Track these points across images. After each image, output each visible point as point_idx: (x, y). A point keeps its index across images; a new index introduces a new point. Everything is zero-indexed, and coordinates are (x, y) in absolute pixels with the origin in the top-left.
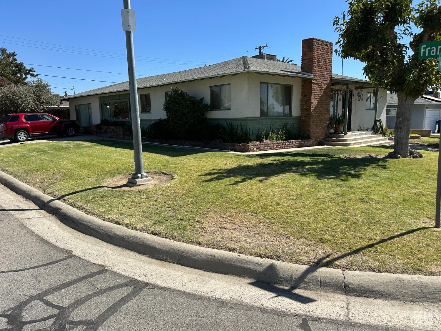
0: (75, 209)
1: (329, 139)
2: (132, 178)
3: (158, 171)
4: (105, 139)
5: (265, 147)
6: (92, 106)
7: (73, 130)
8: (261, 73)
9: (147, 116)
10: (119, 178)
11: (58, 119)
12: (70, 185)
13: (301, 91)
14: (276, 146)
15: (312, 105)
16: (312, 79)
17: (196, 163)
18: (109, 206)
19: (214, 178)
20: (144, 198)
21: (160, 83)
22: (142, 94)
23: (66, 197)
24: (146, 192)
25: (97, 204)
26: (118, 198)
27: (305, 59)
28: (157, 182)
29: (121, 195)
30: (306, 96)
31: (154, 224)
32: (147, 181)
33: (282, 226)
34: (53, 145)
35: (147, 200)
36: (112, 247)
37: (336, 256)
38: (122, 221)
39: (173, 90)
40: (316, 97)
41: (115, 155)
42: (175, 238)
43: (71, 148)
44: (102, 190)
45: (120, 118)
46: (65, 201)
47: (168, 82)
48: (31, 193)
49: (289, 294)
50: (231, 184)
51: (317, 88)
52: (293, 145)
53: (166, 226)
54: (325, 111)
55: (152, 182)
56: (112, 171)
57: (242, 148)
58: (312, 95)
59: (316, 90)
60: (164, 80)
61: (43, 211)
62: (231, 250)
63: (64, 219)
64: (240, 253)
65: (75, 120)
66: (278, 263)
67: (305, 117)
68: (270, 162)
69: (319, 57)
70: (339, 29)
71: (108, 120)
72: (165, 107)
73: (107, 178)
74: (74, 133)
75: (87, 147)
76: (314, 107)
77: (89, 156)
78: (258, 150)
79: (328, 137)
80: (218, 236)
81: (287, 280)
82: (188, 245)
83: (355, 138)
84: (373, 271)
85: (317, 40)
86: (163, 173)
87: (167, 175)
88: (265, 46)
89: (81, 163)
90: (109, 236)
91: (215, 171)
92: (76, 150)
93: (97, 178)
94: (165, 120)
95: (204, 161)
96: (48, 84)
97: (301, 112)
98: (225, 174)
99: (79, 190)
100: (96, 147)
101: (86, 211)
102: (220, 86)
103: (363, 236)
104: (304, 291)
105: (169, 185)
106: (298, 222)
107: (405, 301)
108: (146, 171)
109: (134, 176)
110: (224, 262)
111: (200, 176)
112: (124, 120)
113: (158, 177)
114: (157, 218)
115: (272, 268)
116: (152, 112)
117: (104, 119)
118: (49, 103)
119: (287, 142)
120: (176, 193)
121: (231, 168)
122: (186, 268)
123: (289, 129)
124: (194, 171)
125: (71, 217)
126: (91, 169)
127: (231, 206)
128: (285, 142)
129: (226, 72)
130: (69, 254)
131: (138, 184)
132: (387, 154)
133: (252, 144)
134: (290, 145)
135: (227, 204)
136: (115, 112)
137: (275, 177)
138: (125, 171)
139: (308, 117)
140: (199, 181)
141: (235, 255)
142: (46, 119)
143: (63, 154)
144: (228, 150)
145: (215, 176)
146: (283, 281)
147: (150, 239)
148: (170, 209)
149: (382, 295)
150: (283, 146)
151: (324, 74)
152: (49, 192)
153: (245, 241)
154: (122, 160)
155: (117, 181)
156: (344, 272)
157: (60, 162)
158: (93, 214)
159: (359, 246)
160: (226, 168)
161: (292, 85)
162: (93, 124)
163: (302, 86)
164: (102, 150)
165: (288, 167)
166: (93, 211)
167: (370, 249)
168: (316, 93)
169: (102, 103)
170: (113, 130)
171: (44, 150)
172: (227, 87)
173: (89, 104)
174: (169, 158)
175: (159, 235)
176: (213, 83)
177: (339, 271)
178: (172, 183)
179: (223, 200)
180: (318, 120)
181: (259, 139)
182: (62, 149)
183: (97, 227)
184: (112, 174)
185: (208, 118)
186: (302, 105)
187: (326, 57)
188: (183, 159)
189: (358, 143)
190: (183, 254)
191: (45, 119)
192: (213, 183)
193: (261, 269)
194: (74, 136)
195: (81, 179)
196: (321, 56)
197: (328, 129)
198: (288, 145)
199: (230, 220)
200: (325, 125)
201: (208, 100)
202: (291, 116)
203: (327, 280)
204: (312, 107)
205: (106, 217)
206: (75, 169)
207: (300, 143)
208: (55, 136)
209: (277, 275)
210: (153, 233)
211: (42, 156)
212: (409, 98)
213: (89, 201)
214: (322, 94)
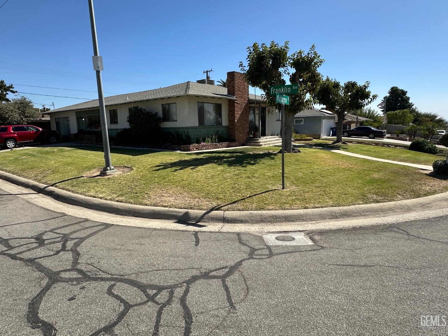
0: (64, 191)
1: (249, 142)
2: (104, 170)
3: (122, 165)
4: (82, 145)
5: (202, 147)
6: (70, 119)
7: (54, 138)
8: (197, 96)
9: (114, 126)
10: (94, 171)
11: (41, 129)
12: (58, 177)
13: (228, 108)
14: (210, 147)
15: (236, 118)
16: (235, 100)
17: (150, 160)
18: (88, 188)
19: (161, 168)
20: (112, 182)
21: (124, 102)
22: (110, 109)
23: (57, 184)
24: (114, 179)
25: (80, 187)
26: (94, 183)
27: (229, 86)
28: (122, 172)
29: (96, 181)
30: (231, 111)
31: (118, 196)
32: (114, 172)
33: (197, 193)
34: (40, 150)
35: (114, 183)
36: (91, 210)
37: (223, 205)
38: (97, 196)
39: (134, 107)
40: (239, 112)
41: (90, 156)
42: (131, 203)
43: (55, 152)
44: (82, 178)
45: (94, 128)
46: (56, 187)
47: (130, 101)
48: (29, 184)
49: (195, 225)
50: (171, 172)
51: (239, 106)
52: (222, 146)
53: (126, 197)
54: (245, 122)
55: (118, 172)
56: (89, 166)
57: (185, 148)
58: (235, 111)
59: (238, 107)
60: (128, 99)
61: (41, 194)
62: (165, 207)
63: (57, 197)
64: (170, 208)
65: (56, 130)
66: (190, 211)
67: (231, 126)
68: (201, 157)
69: (239, 85)
70: (243, 69)
71: (84, 130)
72: (128, 120)
73: (86, 171)
74: (55, 141)
75: (68, 151)
76: (237, 119)
77: (71, 157)
78: (197, 150)
79: (249, 140)
80: (158, 200)
81: (194, 219)
82: (139, 206)
83: (266, 140)
84: (240, 211)
85: (237, 72)
86: (126, 167)
87: (128, 168)
88: (210, 71)
89: (65, 162)
90: (90, 205)
91: (162, 164)
92: (60, 154)
93: (78, 172)
94: (128, 129)
95: (156, 158)
96: (31, 101)
97: (229, 122)
98: (169, 166)
99: (66, 179)
100: (76, 151)
101: (72, 192)
102: (169, 104)
103: (240, 195)
104: (202, 223)
105: (129, 174)
106: (207, 190)
107: (252, 223)
108: (113, 166)
109: (104, 169)
110: (160, 213)
111: (151, 167)
112: (96, 130)
113: (122, 170)
114: (120, 193)
115: (187, 213)
116: (118, 123)
117: (80, 129)
118: (32, 117)
119: (219, 144)
120: (134, 178)
121: (174, 162)
122: (138, 218)
123: (220, 134)
124: (148, 164)
125: (62, 196)
126: (73, 166)
127: (169, 184)
128: (217, 144)
129: (172, 95)
130: (64, 215)
131: (107, 174)
132: (279, 150)
133: (192, 146)
134: (221, 146)
135: (166, 183)
136: (89, 123)
137: (201, 167)
138: (98, 166)
139: (233, 126)
140: (150, 170)
141: (167, 209)
142: (31, 129)
143: (49, 157)
144: (176, 150)
145: (162, 167)
146: (192, 219)
147: (116, 204)
148: (129, 188)
149: (242, 221)
150: (216, 147)
151: (243, 96)
152: (43, 182)
153: (174, 202)
154: (96, 159)
155: (93, 173)
156: (224, 212)
157: (49, 162)
158: (77, 193)
159: (237, 200)
160: (170, 162)
161: (221, 104)
162: (72, 133)
163: (229, 104)
164: (80, 153)
165: (212, 160)
166: (77, 191)
167: (242, 201)
168: (238, 110)
169: (78, 117)
170: (88, 138)
171: (33, 154)
172: (174, 105)
173: (67, 117)
174: (131, 157)
175: (121, 202)
176: (164, 102)
177: (223, 212)
178: (131, 173)
179: (164, 181)
180: (240, 128)
181: (198, 142)
182: (48, 153)
183: (81, 200)
184: (89, 169)
185: (161, 127)
186: (229, 118)
187: (244, 84)
188: (141, 157)
189: (268, 144)
190: (136, 211)
191: (29, 130)
192: (160, 171)
193: (181, 214)
194: (55, 143)
195: (67, 173)
196: (240, 84)
197: (249, 135)
198: (219, 146)
199: (166, 191)
200: (246, 131)
201: (161, 114)
202: (222, 125)
203: (215, 217)
204: (235, 119)
205: (87, 194)
206: (61, 167)
207: (228, 144)
208: (40, 143)
209: (189, 217)
210: (117, 201)
211: (33, 159)
212: (291, 114)
213: (74, 185)
214: (242, 110)
